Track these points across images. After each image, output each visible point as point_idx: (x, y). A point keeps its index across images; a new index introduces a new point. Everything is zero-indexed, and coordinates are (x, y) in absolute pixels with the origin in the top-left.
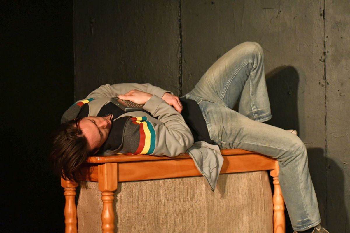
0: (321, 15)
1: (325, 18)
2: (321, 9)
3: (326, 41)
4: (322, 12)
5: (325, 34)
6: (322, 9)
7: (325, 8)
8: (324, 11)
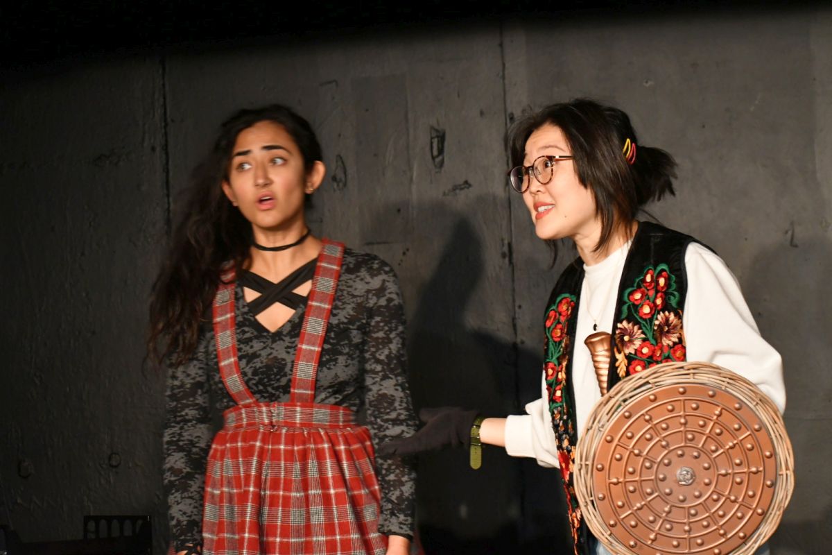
0: (504, 256)
1: (514, 261)
2: (502, 240)
3: (517, 316)
4: (506, 249)
5: (514, 301)
6: (506, 242)
7: (513, 239)
8: (510, 245)
